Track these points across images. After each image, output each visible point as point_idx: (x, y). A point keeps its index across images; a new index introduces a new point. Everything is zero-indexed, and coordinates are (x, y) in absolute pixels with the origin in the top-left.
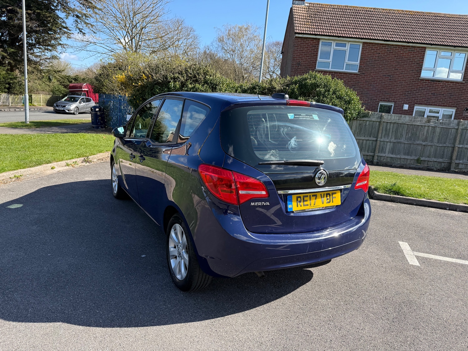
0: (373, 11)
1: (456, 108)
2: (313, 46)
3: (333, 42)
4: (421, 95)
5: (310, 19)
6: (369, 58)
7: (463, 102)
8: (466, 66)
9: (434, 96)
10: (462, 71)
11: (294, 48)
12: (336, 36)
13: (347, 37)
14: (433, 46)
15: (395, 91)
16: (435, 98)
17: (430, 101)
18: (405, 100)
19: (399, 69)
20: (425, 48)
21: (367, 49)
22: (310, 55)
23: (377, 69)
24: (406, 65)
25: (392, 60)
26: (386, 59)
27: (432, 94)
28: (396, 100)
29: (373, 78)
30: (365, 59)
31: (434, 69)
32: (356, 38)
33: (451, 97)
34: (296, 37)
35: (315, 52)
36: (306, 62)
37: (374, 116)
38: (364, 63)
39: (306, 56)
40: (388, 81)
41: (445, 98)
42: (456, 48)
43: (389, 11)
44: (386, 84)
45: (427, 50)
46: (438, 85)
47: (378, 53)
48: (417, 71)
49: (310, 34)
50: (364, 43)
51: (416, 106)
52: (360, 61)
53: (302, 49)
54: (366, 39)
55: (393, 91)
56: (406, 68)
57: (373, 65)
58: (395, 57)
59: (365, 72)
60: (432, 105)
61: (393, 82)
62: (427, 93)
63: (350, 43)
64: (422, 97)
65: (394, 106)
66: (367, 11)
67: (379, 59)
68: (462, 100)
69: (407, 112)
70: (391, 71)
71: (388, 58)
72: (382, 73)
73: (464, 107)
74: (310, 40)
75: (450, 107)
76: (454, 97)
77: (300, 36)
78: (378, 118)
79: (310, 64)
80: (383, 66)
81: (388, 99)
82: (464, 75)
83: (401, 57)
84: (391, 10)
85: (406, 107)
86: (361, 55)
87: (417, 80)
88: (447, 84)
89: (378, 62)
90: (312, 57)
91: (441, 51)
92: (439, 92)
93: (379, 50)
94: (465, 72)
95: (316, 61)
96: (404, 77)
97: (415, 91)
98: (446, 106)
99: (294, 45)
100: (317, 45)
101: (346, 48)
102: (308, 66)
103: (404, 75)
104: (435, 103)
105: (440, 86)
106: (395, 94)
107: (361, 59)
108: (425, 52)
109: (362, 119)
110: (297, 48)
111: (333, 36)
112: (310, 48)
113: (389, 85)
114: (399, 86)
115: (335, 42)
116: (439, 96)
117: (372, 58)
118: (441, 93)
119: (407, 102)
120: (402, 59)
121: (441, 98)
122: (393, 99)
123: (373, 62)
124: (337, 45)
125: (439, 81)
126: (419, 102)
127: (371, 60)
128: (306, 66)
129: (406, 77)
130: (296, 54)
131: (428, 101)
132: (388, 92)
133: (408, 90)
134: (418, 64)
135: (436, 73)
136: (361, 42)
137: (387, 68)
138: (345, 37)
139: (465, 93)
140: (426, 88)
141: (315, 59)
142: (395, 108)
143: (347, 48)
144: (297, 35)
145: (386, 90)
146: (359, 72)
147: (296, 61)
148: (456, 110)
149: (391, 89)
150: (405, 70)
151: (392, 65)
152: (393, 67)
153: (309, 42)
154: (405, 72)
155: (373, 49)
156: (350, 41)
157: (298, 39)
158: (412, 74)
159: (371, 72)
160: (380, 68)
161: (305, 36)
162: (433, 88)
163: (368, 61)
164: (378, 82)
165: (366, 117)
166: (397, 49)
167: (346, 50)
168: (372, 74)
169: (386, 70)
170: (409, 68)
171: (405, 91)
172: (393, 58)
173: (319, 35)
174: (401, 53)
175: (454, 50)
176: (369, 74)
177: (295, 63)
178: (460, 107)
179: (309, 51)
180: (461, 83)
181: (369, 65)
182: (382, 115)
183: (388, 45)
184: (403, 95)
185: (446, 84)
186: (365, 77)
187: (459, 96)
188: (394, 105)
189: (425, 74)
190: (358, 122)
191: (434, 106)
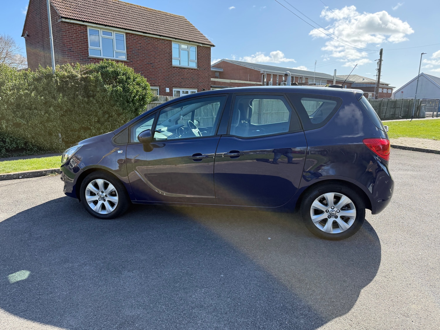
0: (118, 4)
1: (197, 89)
2: (82, 33)
3: (99, 30)
4: (175, 79)
5: (67, 4)
6: (133, 47)
7: (200, 84)
8: (198, 57)
9: (183, 80)
10: (196, 61)
11: (62, 33)
12: (102, 25)
13: (113, 27)
14: (176, 40)
15: (158, 76)
16: (185, 82)
17: (182, 84)
18: (165, 84)
19: (157, 58)
20: (171, 41)
21: (130, 39)
22: (81, 42)
23: (141, 58)
24: (161, 54)
25: (150, 50)
26: (146, 49)
27: (182, 78)
28: (160, 84)
29: (139, 65)
30: (131, 48)
31: (179, 58)
32: (120, 28)
33: (193, 81)
34: (62, 22)
35: (85, 38)
36: (78, 48)
37: (161, 99)
38: (130, 52)
39: (77, 43)
40: (151, 68)
41: (190, 82)
42: (191, 43)
43: (131, 6)
44: (150, 71)
45: (172, 42)
46: (184, 72)
47: (139, 43)
48: (169, 60)
49: (77, 20)
50: (127, 33)
51: (174, 89)
52: (127, 50)
53: (71, 35)
54: (128, 29)
55: (156, 76)
56: (161, 57)
57: (137, 54)
58: (153, 47)
59: (132, 60)
60: (183, 87)
61: (155, 69)
62: (179, 78)
63: (115, 32)
64: (176, 81)
65: (159, 90)
66: (113, 3)
67: (141, 48)
68: (199, 83)
69: (169, 94)
70: (152, 59)
71: (147, 48)
72: (146, 61)
73: (201, 88)
74: (77, 26)
75: (194, 89)
76: (195, 81)
77: (67, 20)
78: (164, 101)
79: (82, 51)
80: (145, 55)
81: (154, 84)
82: (198, 64)
83: (156, 48)
84: (132, 5)
85: (168, 90)
86: (126, 45)
87: (171, 67)
88: (190, 71)
89: (141, 51)
90: (83, 44)
91: (181, 44)
92: (186, 77)
93: (139, 40)
94: (198, 61)
95: (88, 48)
96: (162, 65)
97: (171, 76)
98: (191, 88)
99: (62, 30)
100: (85, 31)
101: (112, 37)
102: (80, 52)
103: (161, 63)
104: (185, 86)
105: (186, 72)
106: (158, 79)
107: (127, 48)
108: (171, 44)
109: (153, 103)
110: (66, 34)
111: (100, 24)
112: (79, 34)
113: (153, 71)
114: (160, 72)
115: (102, 30)
116: (186, 80)
117: (136, 48)
118: (187, 78)
119: (167, 86)
120: (157, 49)
121: (188, 82)
122: (158, 84)
123: (137, 51)
124: (104, 33)
125: (184, 68)
126: (175, 85)
127: (135, 49)
128: (78, 52)
129: (163, 65)
130: (65, 39)
131: (180, 84)
132: (153, 78)
133: (166, 76)
134: (169, 54)
135: (181, 62)
136: (124, 32)
137: (149, 57)
138: (111, 26)
139: (200, 77)
140: (177, 74)
141: (86, 46)
142: (161, 91)
143: (114, 36)
144: (64, 20)
145: (151, 76)
146: (127, 59)
147: (68, 47)
148: (198, 90)
149: (154, 75)
150: (161, 59)
151: (152, 54)
152: (153, 56)
153: (77, 28)
154: (161, 60)
155: (135, 40)
156: (114, 31)
157: (64, 24)
158: (167, 62)
159: (137, 60)
160: (143, 56)
161: (72, 21)
162: (182, 74)
163: (133, 50)
164: (144, 69)
165: (156, 100)
166: (153, 41)
167: (113, 39)
168: (138, 62)
169: (148, 59)
170: (164, 58)
171: (165, 77)
172: (151, 48)
173: (86, 22)
174: (156, 45)
175: (189, 44)
176: (136, 62)
177: (67, 49)
178: (199, 88)
179: (79, 38)
180: (197, 70)
181: (135, 54)
182: (166, 98)
183: (146, 36)
184: (163, 80)
185: (188, 71)
186: (133, 65)
187: (197, 80)
188: (159, 88)
189: (175, 63)
190: (151, 105)
191: (185, 88)
